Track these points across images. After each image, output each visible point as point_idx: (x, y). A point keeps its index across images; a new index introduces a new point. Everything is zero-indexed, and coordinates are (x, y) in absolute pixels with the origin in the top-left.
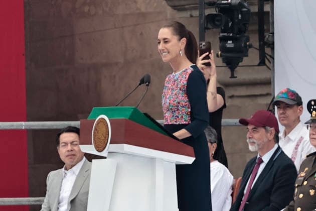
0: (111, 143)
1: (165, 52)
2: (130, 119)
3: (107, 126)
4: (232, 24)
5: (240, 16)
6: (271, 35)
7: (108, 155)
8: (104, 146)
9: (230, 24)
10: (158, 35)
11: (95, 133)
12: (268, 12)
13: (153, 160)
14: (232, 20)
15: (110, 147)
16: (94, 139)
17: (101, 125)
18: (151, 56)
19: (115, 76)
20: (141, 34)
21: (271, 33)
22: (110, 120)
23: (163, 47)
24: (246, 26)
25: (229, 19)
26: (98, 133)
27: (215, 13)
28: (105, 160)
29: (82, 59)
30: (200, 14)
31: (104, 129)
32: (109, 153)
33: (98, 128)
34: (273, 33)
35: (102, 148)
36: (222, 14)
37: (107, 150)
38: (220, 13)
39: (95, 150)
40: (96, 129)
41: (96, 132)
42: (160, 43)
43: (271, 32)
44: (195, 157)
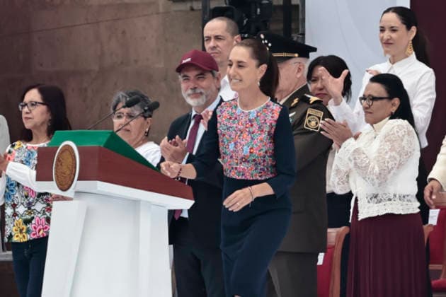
0: (79, 179)
1: (236, 79)
2: (104, 146)
3: (74, 156)
4: (247, 22)
5: (259, 10)
6: (300, 36)
7: (75, 195)
8: (70, 182)
9: (245, 22)
10: (229, 54)
11: (57, 165)
12: (297, 6)
13: (136, 203)
14: (247, 16)
15: (77, 185)
16: (56, 174)
17: (67, 154)
18: (136, 61)
19: (86, 90)
20: (124, 32)
21: (301, 34)
22: (79, 148)
23: (235, 71)
24: (266, 25)
25: (244, 15)
26: (61, 165)
27: (225, 5)
28: (71, 202)
29: (41, 65)
30: (203, 7)
31: (71, 160)
32: (76, 192)
33: (60, 159)
34: (303, 34)
35: (66, 187)
36: (234, 8)
37: (74, 189)
38: (232, 6)
39: (58, 189)
40: (58, 160)
41: (59, 164)
42: (231, 65)
43: (300, 32)
44: (195, 200)
